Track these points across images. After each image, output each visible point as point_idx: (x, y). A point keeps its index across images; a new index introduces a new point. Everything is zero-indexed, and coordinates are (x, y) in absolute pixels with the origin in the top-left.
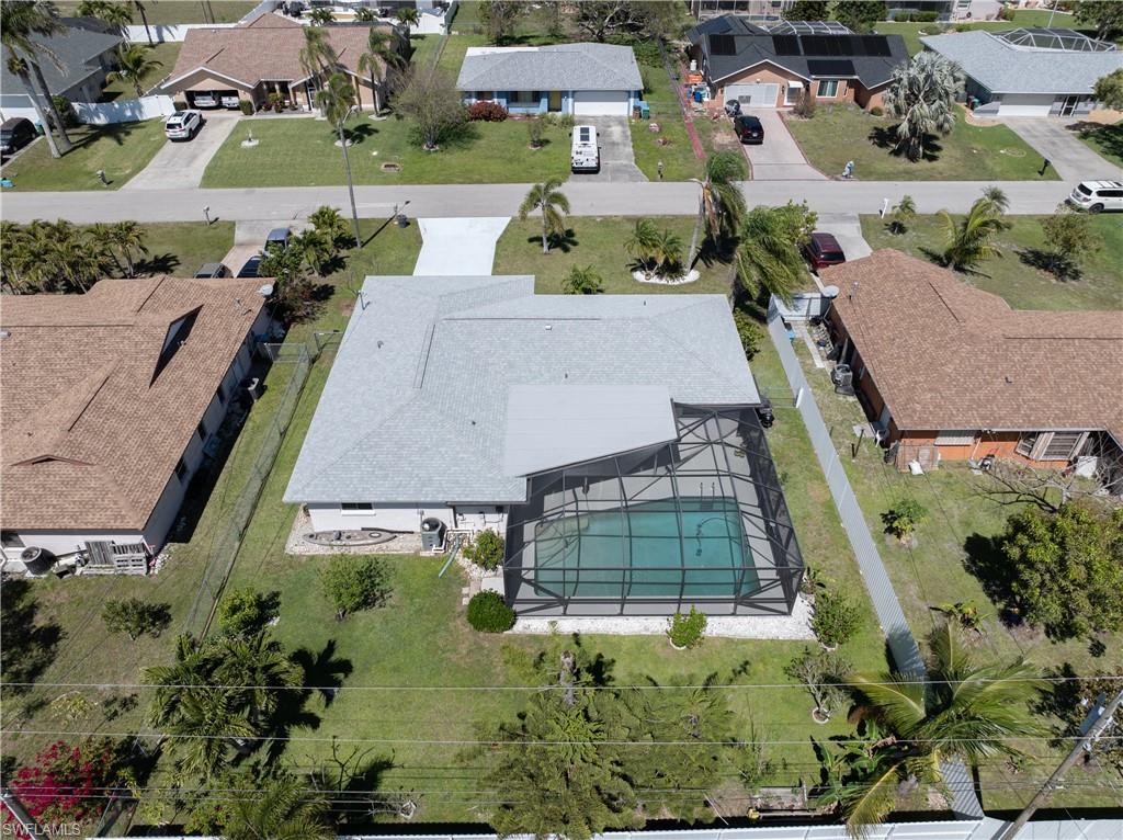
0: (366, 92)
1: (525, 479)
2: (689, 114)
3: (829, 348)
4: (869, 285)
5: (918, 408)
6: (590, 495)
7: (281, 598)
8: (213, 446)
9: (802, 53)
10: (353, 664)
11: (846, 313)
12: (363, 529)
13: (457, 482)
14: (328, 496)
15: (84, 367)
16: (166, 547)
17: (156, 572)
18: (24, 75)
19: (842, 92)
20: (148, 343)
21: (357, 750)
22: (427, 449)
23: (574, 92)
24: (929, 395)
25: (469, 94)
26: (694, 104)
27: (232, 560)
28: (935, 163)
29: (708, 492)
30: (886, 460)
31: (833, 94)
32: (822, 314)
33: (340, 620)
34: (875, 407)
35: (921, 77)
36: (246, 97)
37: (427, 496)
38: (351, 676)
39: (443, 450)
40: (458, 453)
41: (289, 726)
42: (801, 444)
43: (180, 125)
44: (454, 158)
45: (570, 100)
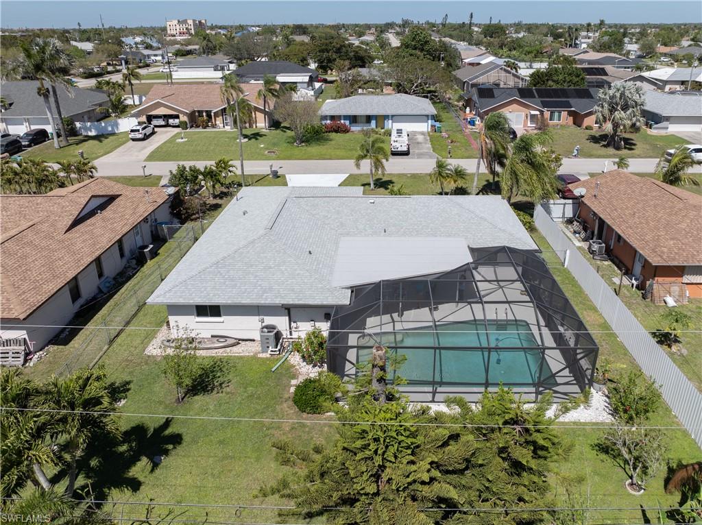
0: (260, 116)
1: (350, 291)
2: (467, 131)
3: (583, 235)
4: (607, 188)
5: (665, 250)
6: (404, 318)
7: (131, 386)
8: (108, 285)
9: (537, 97)
10: (184, 437)
11: (594, 204)
12: (212, 336)
13: (293, 290)
14: (184, 299)
15: (20, 220)
16: (46, 348)
17: (31, 364)
18: (46, 96)
19: (564, 118)
20: (72, 206)
21: (170, 512)
22: (270, 268)
23: (393, 116)
24: (672, 242)
25: (325, 118)
26: (470, 127)
27: (98, 357)
28: (633, 151)
29: (502, 316)
30: (644, 297)
31: (559, 120)
32: (574, 216)
33: (180, 402)
34: (627, 265)
35: (618, 95)
36: (184, 118)
37: (266, 299)
38: (179, 448)
39: (283, 268)
40: (296, 270)
41: (110, 489)
42: (574, 288)
43: (138, 130)
44: (314, 149)
45: (390, 121)
